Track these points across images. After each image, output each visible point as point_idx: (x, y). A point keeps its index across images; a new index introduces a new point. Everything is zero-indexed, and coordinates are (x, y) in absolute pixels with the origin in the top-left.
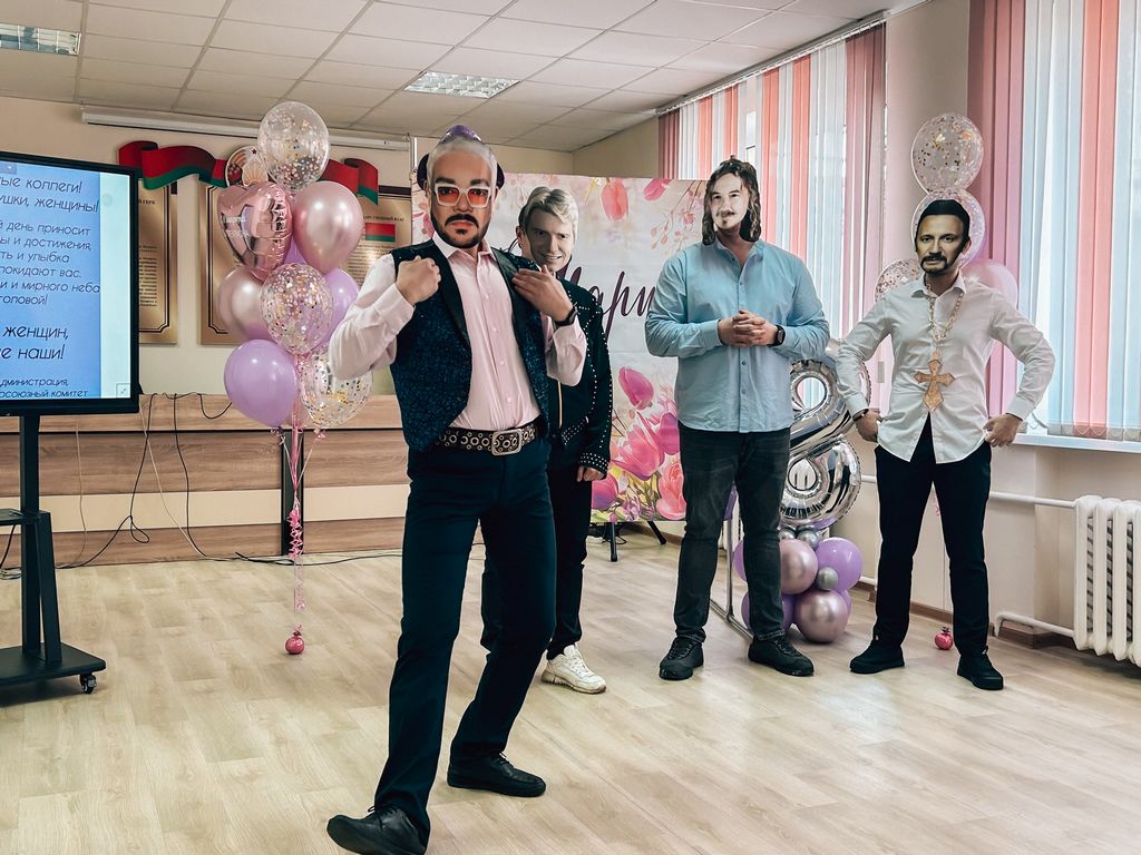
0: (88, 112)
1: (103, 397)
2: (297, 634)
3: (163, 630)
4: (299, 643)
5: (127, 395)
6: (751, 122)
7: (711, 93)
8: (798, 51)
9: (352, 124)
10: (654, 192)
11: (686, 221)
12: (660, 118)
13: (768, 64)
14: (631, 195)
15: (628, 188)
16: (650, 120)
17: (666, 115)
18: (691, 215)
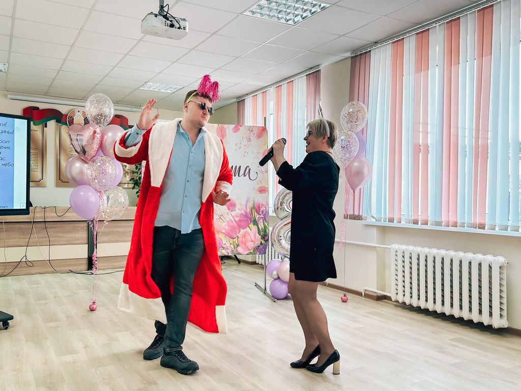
0: (11, 94)
1: (14, 208)
2: (94, 303)
3: (38, 302)
4: (95, 306)
5: (25, 207)
6: (271, 105)
7: (257, 93)
8: (289, 79)
9: (118, 101)
10: (236, 130)
11: (248, 141)
12: (238, 102)
13: (278, 84)
14: (227, 131)
15: (226, 128)
16: (235, 102)
17: (240, 102)
18: (250, 139)
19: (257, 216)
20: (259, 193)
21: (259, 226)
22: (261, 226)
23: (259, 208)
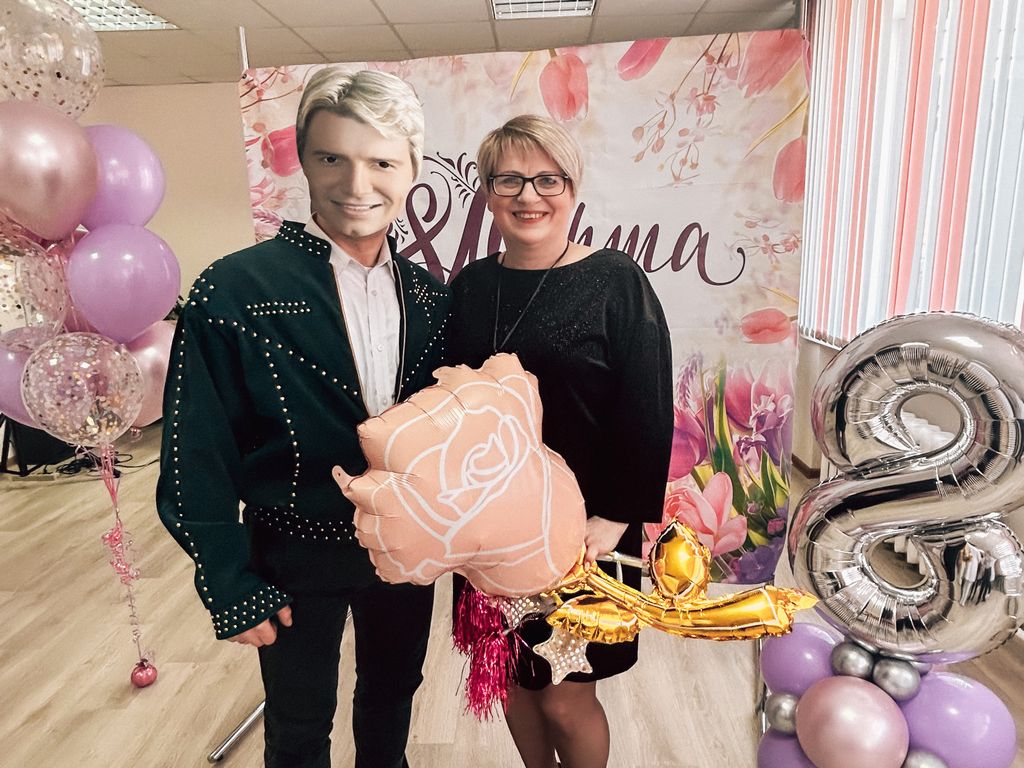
10: (638, 64)
11: (700, 110)
14: (594, 73)
15: (589, 63)
18: (710, 99)
19: (733, 437)
20: (746, 339)
21: (742, 476)
22: (751, 475)
23: (745, 402)
